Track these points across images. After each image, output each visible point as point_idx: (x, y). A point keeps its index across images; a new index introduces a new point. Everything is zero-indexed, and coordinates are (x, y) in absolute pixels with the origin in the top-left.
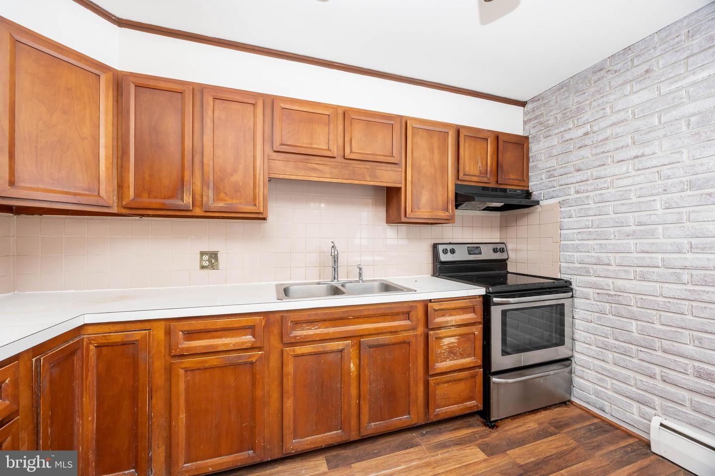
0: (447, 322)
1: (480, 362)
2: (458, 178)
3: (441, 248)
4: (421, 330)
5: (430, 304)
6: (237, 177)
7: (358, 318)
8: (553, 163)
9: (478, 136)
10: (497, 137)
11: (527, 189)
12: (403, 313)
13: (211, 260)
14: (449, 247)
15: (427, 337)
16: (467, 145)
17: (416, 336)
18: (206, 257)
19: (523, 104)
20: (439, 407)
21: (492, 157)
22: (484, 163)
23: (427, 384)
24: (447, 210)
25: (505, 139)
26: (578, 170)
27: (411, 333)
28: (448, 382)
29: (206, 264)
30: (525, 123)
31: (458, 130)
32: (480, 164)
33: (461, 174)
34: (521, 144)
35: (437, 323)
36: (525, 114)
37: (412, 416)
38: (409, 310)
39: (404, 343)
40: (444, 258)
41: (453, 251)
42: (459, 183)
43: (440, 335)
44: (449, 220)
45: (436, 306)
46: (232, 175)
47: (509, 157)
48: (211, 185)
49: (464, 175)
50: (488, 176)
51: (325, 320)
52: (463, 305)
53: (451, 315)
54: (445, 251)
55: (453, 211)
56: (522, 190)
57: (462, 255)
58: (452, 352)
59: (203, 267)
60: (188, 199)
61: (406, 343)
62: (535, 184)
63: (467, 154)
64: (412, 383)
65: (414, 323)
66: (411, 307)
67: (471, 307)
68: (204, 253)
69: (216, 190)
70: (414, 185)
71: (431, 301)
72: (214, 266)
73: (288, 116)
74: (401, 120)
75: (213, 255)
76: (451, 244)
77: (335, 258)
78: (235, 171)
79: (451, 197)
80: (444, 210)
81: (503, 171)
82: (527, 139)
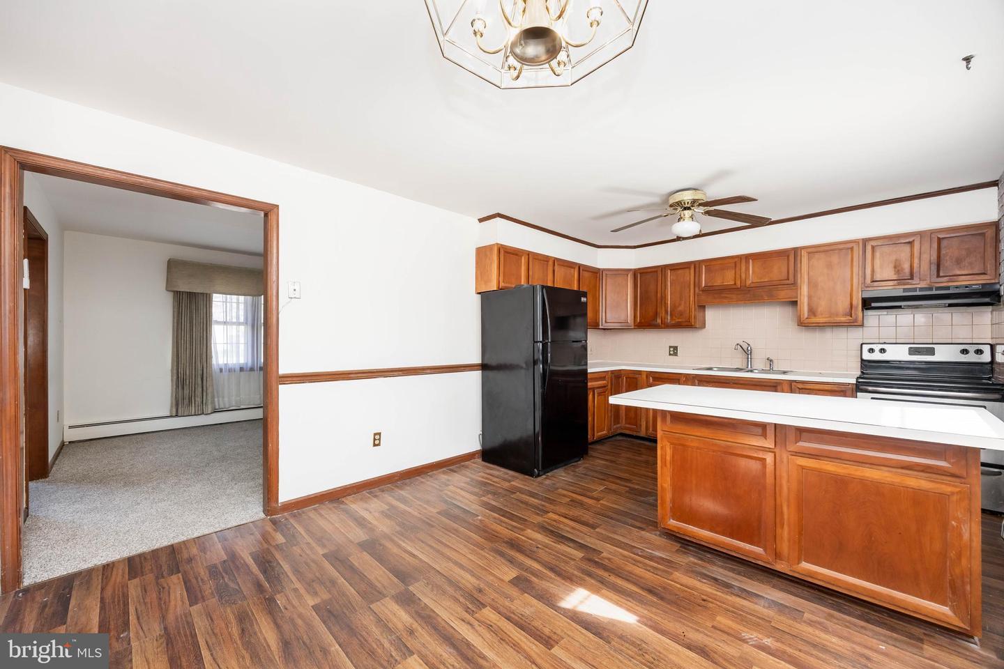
2: (865, 285)
3: (866, 348)
5: (794, 384)
6: (681, 308)
9: (896, 242)
10: (930, 236)
11: (994, 282)
13: (674, 351)
14: (877, 348)
16: (875, 254)
18: (672, 349)
24: (851, 315)
25: (944, 234)
31: (864, 243)
33: (869, 281)
38: (775, 385)
40: (866, 356)
41: (883, 351)
42: (867, 289)
44: (853, 323)
45: (801, 387)
46: (678, 307)
47: (953, 252)
48: (669, 313)
49: (874, 281)
50: (915, 277)
52: (829, 388)
54: (871, 351)
55: (857, 313)
59: (670, 354)
60: (659, 321)
63: (878, 263)
66: (776, 383)
67: (842, 391)
68: (670, 347)
69: (671, 315)
70: (810, 297)
71: (795, 381)
72: (676, 354)
73: (708, 270)
74: (796, 251)
75: (676, 348)
76: (885, 343)
77: (747, 352)
78: (680, 304)
79: (854, 303)
80: (845, 315)
81: (941, 269)
82: (996, 226)
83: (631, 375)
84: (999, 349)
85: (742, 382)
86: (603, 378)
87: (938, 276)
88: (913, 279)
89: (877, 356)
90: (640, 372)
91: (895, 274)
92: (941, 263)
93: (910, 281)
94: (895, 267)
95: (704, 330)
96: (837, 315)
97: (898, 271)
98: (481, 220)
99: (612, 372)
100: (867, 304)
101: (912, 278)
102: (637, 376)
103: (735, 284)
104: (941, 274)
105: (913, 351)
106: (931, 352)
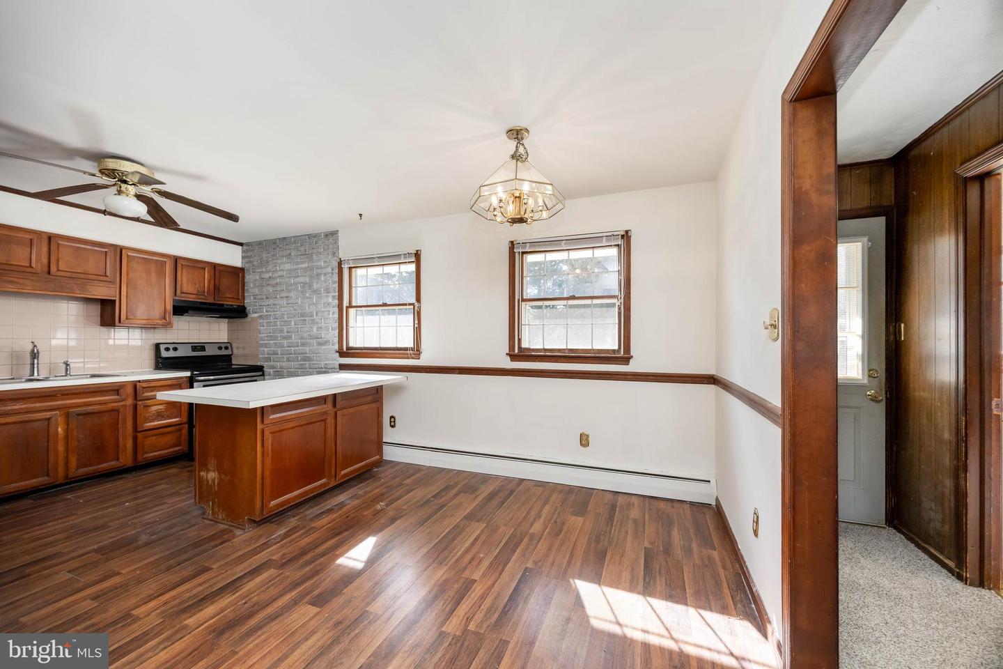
1: (185, 420)
2: (175, 295)
3: (162, 347)
4: (130, 402)
5: (138, 384)
7: (68, 395)
8: (256, 291)
9: (196, 265)
10: (215, 267)
11: (242, 304)
12: (112, 390)
14: (171, 346)
15: (135, 406)
16: (184, 271)
17: (125, 406)
19: (241, 244)
20: (147, 453)
21: (209, 282)
22: (202, 285)
23: (135, 439)
24: (165, 319)
25: (221, 268)
26: (267, 298)
27: (120, 404)
28: (156, 435)
30: (243, 258)
31: (176, 260)
32: (197, 286)
33: (178, 292)
34: (236, 274)
35: (145, 396)
36: (243, 252)
37: (121, 460)
38: (118, 388)
39: (112, 410)
40: (164, 354)
41: (175, 349)
42: (177, 298)
43: (148, 404)
44: (167, 325)
45: (145, 385)
47: (226, 282)
49: (181, 293)
50: (206, 294)
52: (170, 383)
54: (167, 349)
55: (170, 318)
56: (238, 306)
57: (184, 352)
58: (159, 415)
61: (116, 411)
62: (249, 302)
63: (185, 279)
64: (121, 439)
65: (124, 397)
66: (120, 386)
67: (178, 385)
70: (129, 299)
71: (139, 381)
77: (35, 356)
82: (242, 270)
84: (234, 345)
89: (172, 354)
96: (153, 318)
103: (32, 267)
106: (203, 349)
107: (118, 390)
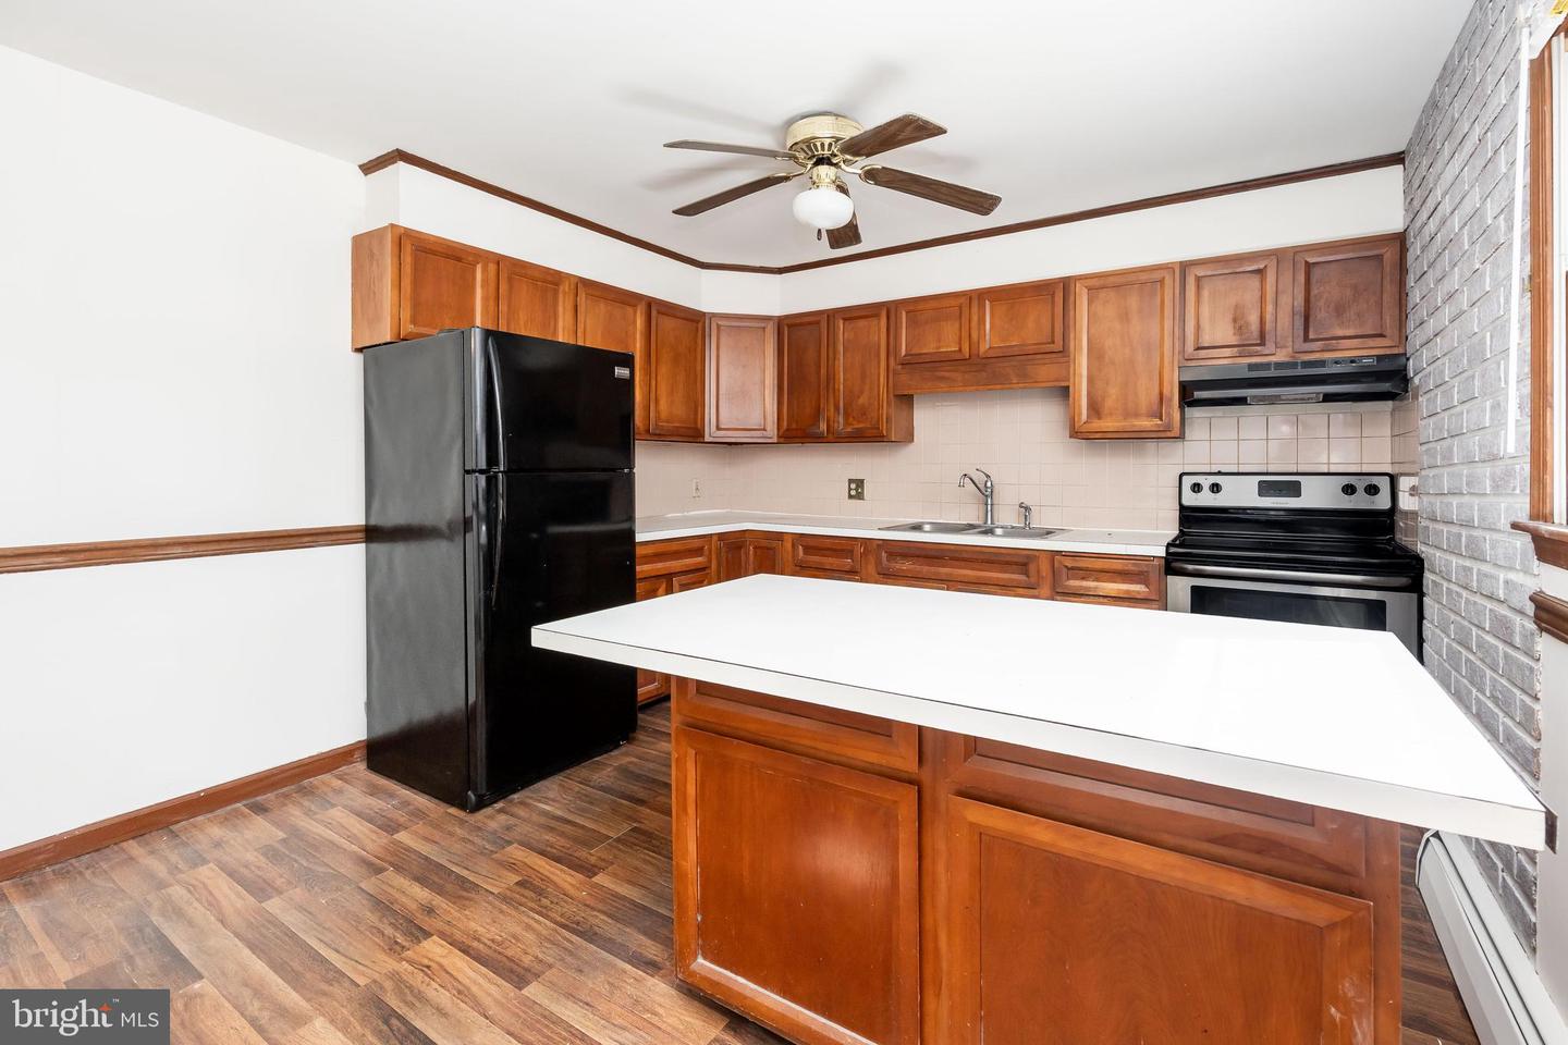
0: (1089, 588)
3: (1188, 482)
5: (1057, 556)
6: (862, 400)
7: (957, 559)
9: (1239, 269)
10: (1293, 258)
11: (1396, 350)
12: (1016, 564)
13: (857, 489)
14: (1206, 482)
16: (1206, 292)
18: (853, 486)
21: (1275, 304)
22: (1254, 318)
24: (1160, 416)
25: (1316, 256)
29: (853, 493)
31: (1183, 270)
32: (1242, 322)
33: (1190, 348)
34: (1376, 258)
38: (1026, 561)
41: (1215, 488)
44: (1164, 432)
45: (1069, 563)
46: (859, 397)
48: (842, 411)
49: (1200, 351)
50: (1265, 340)
51: (918, 556)
52: (1120, 567)
53: (1097, 580)
54: (1197, 488)
55: (1171, 414)
56: (1383, 357)
59: (850, 497)
60: (823, 427)
65: (1033, 580)
66: (1028, 557)
67: (1140, 573)
68: (851, 481)
69: (847, 415)
70: (1090, 380)
72: (859, 496)
73: (913, 322)
74: (1066, 284)
75: (860, 483)
76: (1219, 473)
77: (986, 493)
78: (862, 392)
79: (1166, 392)
80: (1152, 415)
81: (1311, 324)
82: (1400, 240)
83: (764, 543)
84: (1405, 484)
85: (965, 555)
86: (698, 551)
87: (1306, 339)
88: (1264, 345)
89: (1206, 499)
90: (780, 536)
91: (1234, 334)
92: (1312, 312)
93: (1259, 348)
94: (1235, 320)
95: (911, 447)
96: (1137, 415)
97: (1240, 328)
98: (369, 168)
99: (722, 536)
100: (1190, 395)
101: (1262, 343)
102: (774, 544)
103: (960, 350)
104: (1311, 337)
105: (1266, 489)
106: (1294, 489)
107: (1025, 565)
